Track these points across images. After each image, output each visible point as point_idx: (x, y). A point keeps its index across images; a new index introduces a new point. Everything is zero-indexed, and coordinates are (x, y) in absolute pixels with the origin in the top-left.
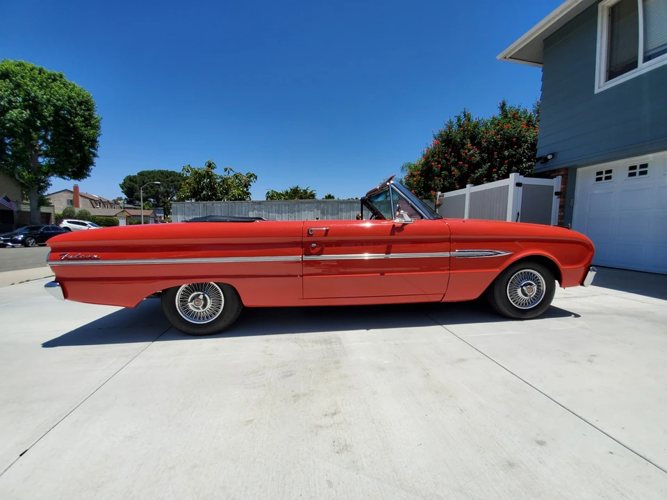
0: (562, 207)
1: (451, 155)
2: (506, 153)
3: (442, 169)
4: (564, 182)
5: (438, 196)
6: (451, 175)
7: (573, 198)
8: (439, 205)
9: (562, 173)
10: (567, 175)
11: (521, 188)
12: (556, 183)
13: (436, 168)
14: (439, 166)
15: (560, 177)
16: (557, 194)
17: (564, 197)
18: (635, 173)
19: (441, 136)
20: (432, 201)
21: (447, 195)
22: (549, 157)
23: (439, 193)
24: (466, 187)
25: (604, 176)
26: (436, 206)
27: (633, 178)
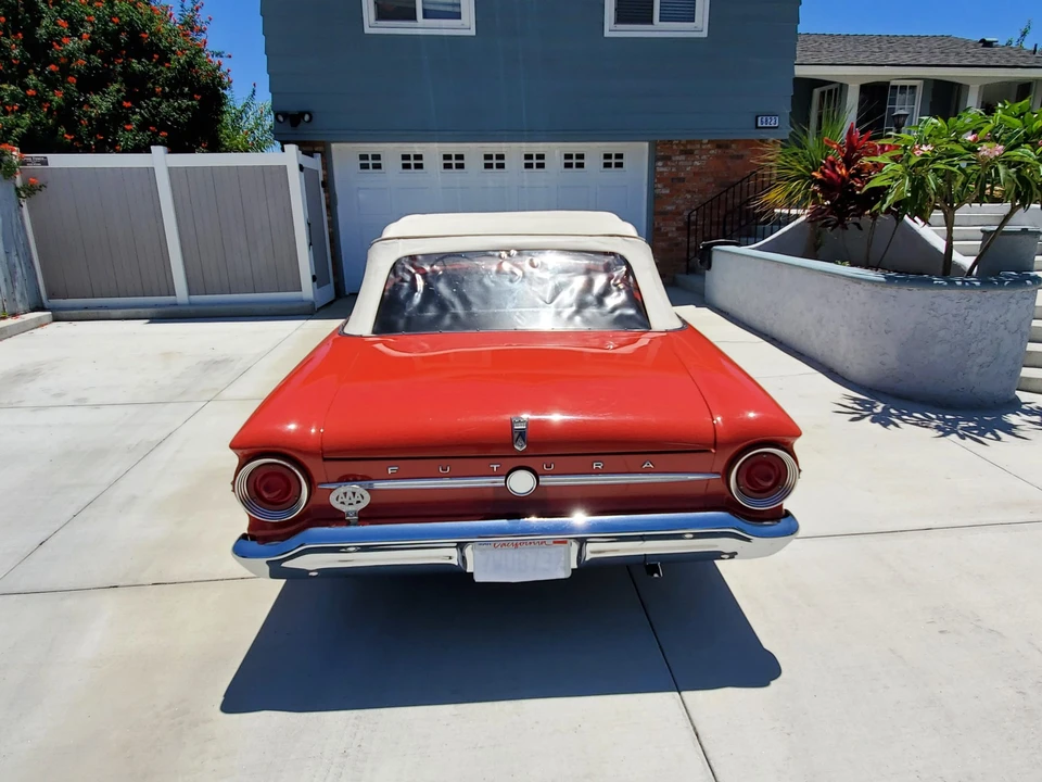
0: (328, 207)
4: (324, 166)
5: (16, 161)
7: (335, 192)
8: (32, 190)
10: (325, 152)
11: (303, 174)
12: (317, 165)
15: (319, 155)
16: (323, 184)
17: (328, 191)
18: (410, 165)
21: (57, 161)
22: (307, 117)
23: (16, 152)
24: (149, 151)
25: (371, 163)
26: (17, 189)
27: (409, 171)
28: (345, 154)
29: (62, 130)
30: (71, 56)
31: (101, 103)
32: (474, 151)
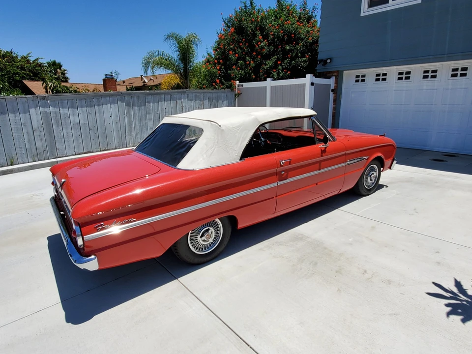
0: (335, 101)
1: (245, 45)
2: (287, 47)
3: (239, 59)
4: (336, 82)
5: (237, 86)
6: (247, 66)
7: (341, 94)
8: (239, 95)
9: (335, 74)
10: (338, 76)
11: (313, 87)
12: (331, 82)
13: (233, 57)
14: (237, 55)
15: (334, 77)
16: (333, 90)
17: (336, 93)
18: (379, 79)
19: (230, 20)
20: (232, 90)
21: (247, 85)
22: (329, 61)
23: (237, 82)
24: (266, 80)
25: (360, 79)
26: (235, 95)
27: (378, 82)
28: (349, 76)
29: (252, 74)
30: (262, 48)
31: (270, 63)
32: (417, 69)
